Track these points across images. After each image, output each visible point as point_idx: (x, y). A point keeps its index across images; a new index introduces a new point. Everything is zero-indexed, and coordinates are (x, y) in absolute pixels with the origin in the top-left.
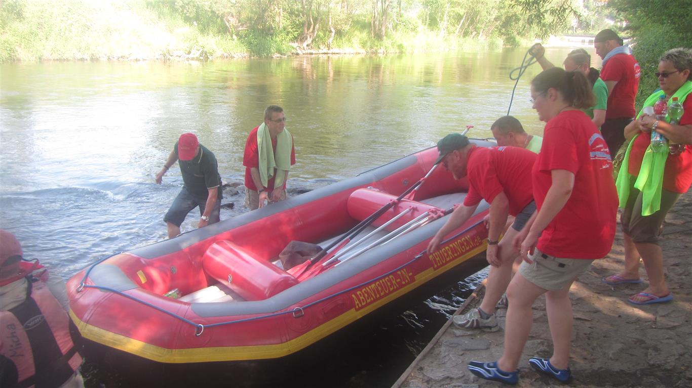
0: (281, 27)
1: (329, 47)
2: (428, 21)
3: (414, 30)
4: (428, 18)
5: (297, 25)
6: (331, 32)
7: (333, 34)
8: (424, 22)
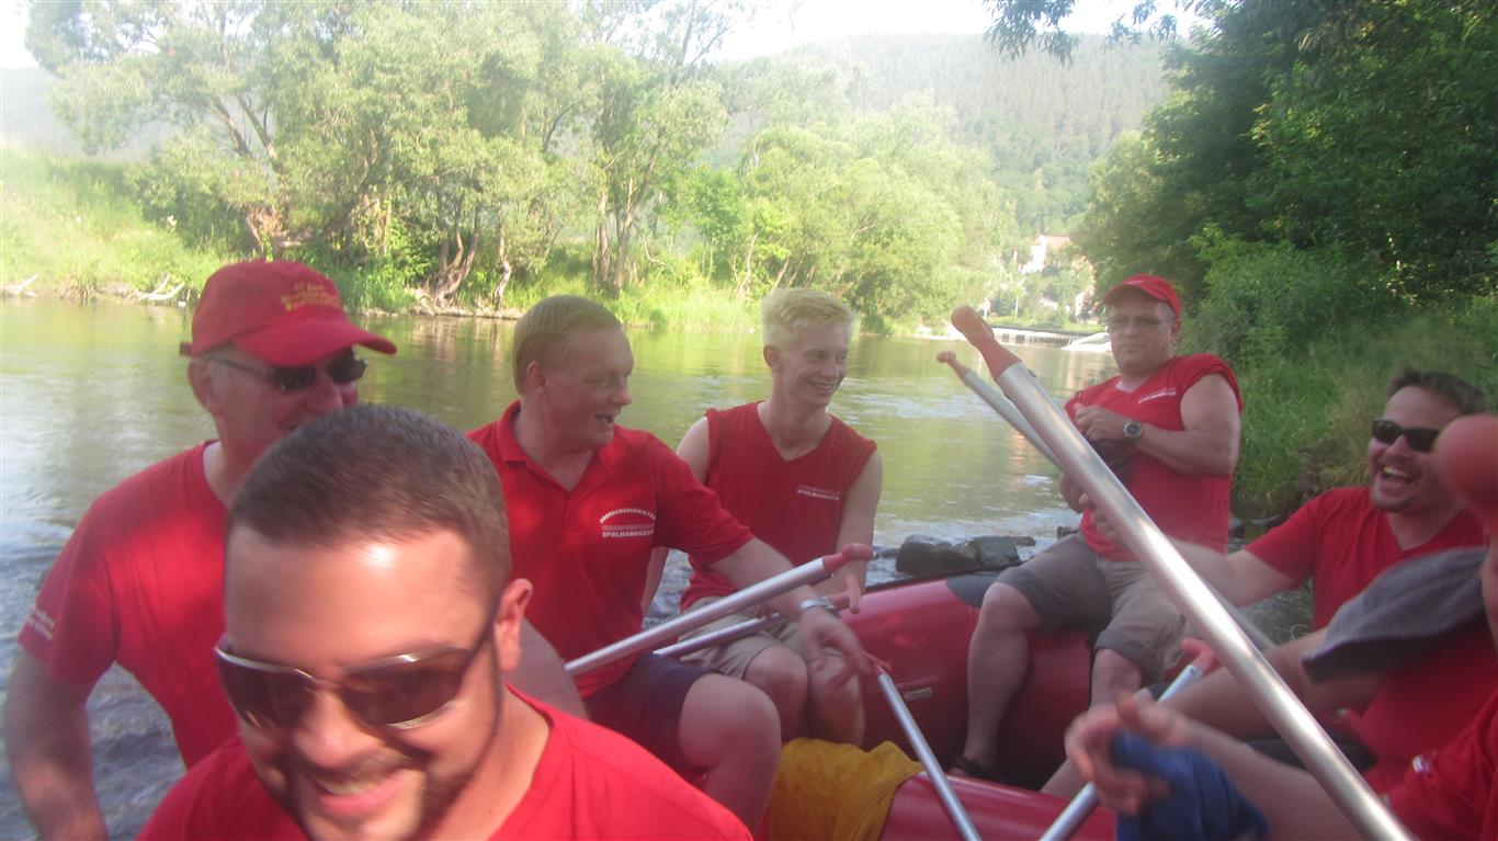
0: (385, 250)
1: (496, 303)
2: (712, 269)
3: (683, 282)
4: (712, 262)
5: (425, 249)
6: (502, 271)
7: (507, 277)
8: (703, 269)
